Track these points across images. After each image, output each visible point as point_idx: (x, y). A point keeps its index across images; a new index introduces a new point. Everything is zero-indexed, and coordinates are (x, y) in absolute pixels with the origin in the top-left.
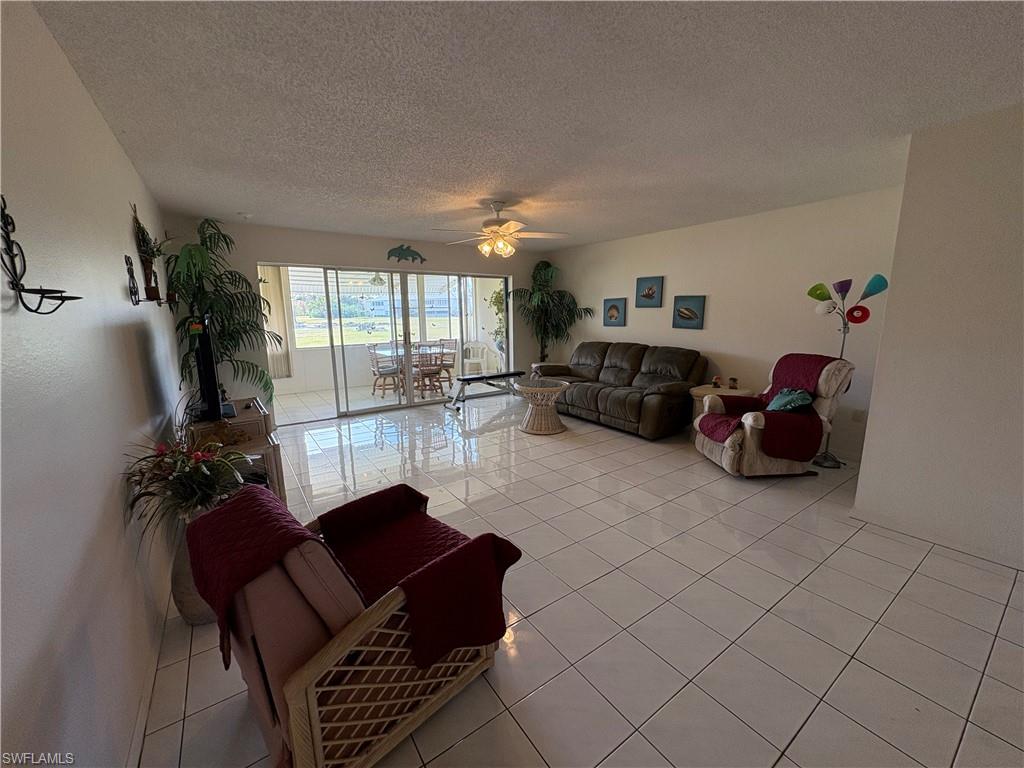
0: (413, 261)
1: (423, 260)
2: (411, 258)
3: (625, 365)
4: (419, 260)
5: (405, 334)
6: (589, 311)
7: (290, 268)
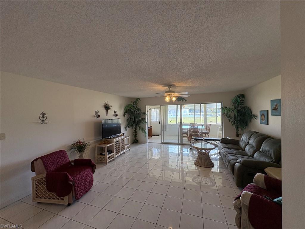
0: (183, 101)
1: (186, 100)
2: (182, 100)
3: (254, 144)
4: (185, 100)
5: (181, 122)
6: (255, 116)
7: (168, 106)
